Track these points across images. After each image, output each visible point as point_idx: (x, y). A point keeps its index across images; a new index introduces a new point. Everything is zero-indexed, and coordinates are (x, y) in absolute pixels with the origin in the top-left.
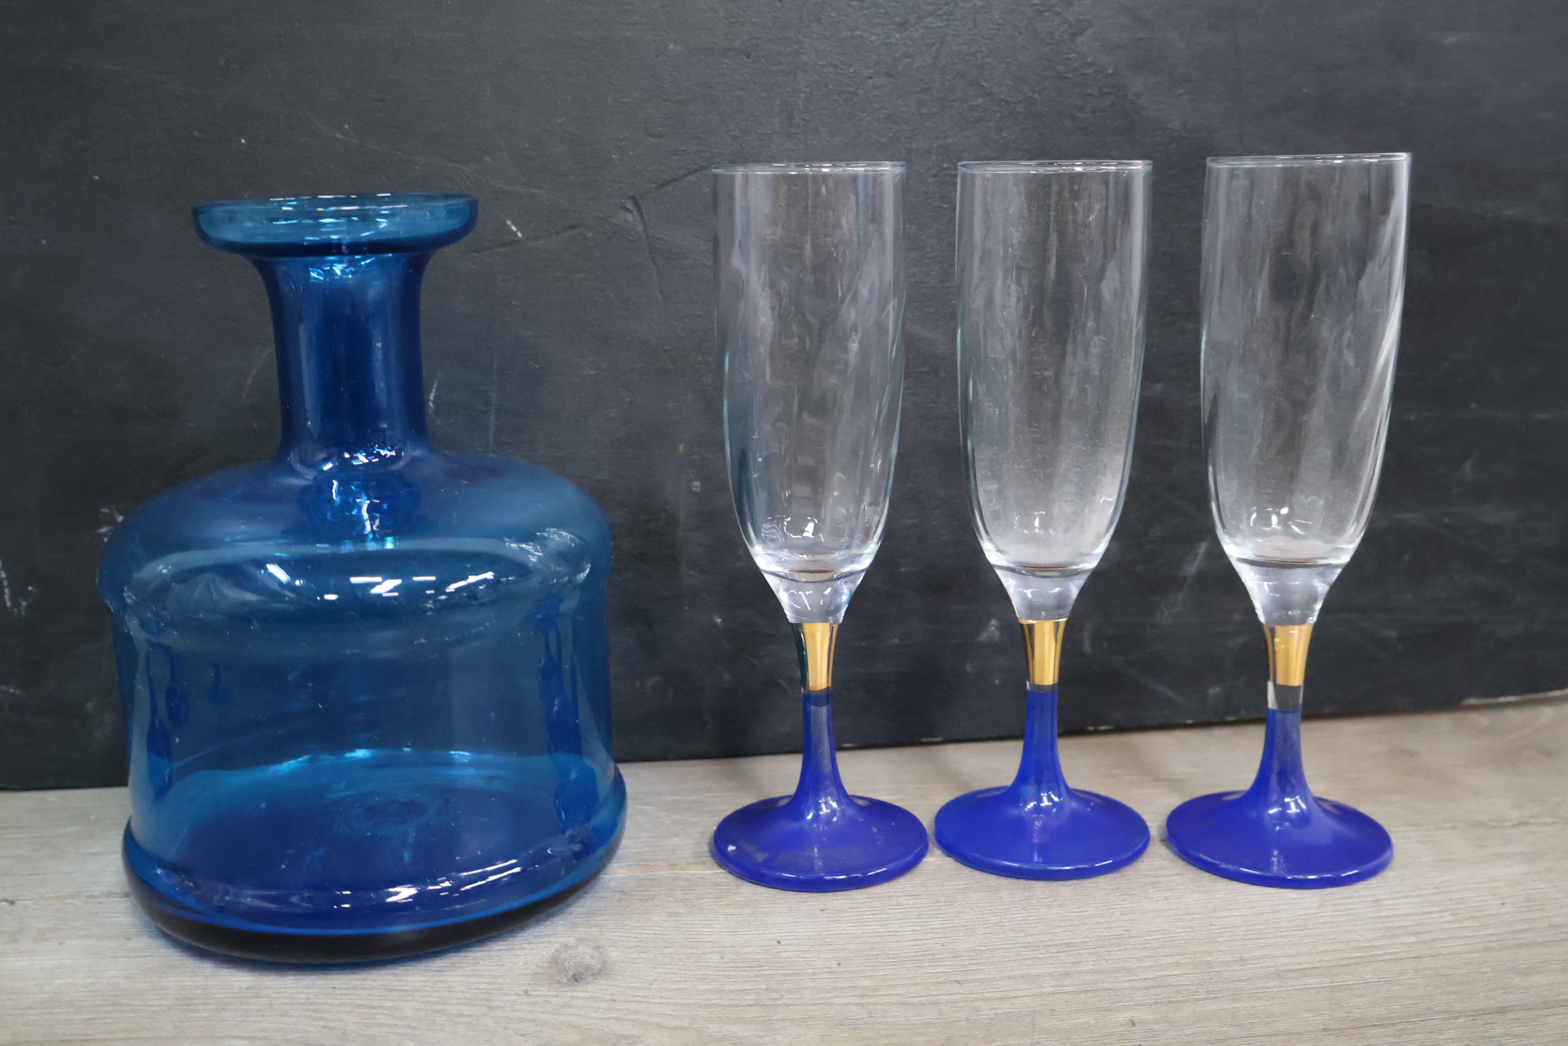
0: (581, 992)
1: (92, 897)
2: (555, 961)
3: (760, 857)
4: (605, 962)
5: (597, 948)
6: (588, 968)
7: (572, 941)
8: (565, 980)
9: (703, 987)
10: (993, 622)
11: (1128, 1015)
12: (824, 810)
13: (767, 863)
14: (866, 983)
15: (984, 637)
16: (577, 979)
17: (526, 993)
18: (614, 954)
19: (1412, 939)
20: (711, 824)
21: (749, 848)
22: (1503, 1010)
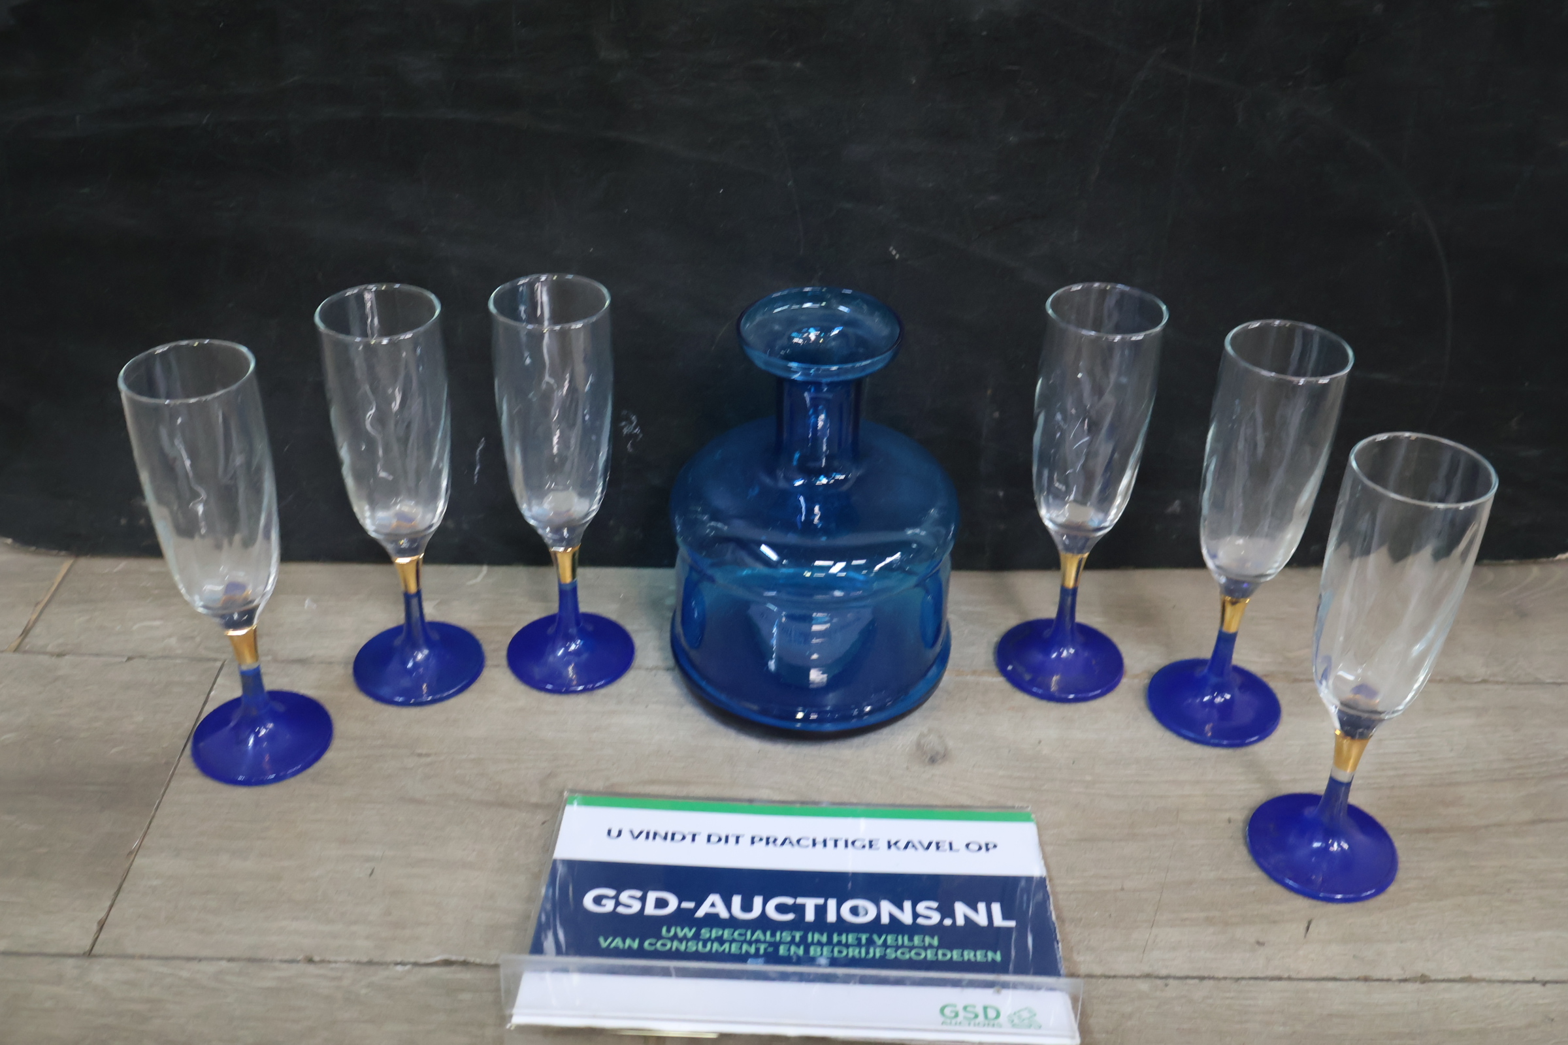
0: (938, 770)
1: (647, 669)
2: (919, 745)
3: (1027, 677)
4: (946, 749)
5: (940, 737)
6: (937, 753)
7: (925, 730)
8: (927, 760)
9: (1001, 773)
10: (1177, 503)
11: (1227, 815)
12: (1065, 654)
13: (1032, 682)
14: (1088, 778)
15: (1170, 510)
16: (933, 760)
17: (907, 768)
18: (951, 744)
19: (1391, 773)
20: (993, 636)
21: (1021, 669)
22: (1427, 831)
